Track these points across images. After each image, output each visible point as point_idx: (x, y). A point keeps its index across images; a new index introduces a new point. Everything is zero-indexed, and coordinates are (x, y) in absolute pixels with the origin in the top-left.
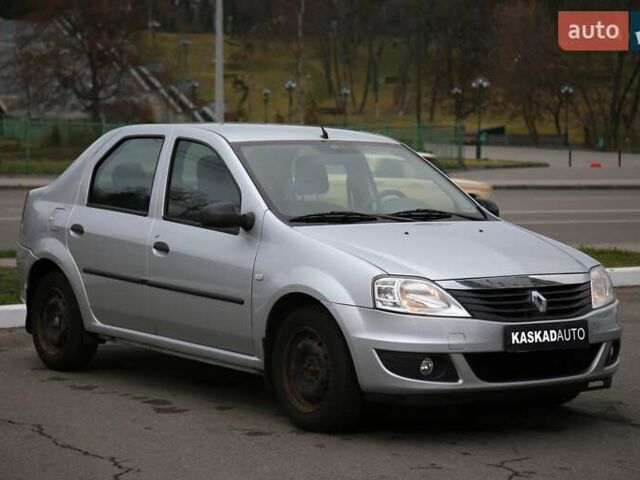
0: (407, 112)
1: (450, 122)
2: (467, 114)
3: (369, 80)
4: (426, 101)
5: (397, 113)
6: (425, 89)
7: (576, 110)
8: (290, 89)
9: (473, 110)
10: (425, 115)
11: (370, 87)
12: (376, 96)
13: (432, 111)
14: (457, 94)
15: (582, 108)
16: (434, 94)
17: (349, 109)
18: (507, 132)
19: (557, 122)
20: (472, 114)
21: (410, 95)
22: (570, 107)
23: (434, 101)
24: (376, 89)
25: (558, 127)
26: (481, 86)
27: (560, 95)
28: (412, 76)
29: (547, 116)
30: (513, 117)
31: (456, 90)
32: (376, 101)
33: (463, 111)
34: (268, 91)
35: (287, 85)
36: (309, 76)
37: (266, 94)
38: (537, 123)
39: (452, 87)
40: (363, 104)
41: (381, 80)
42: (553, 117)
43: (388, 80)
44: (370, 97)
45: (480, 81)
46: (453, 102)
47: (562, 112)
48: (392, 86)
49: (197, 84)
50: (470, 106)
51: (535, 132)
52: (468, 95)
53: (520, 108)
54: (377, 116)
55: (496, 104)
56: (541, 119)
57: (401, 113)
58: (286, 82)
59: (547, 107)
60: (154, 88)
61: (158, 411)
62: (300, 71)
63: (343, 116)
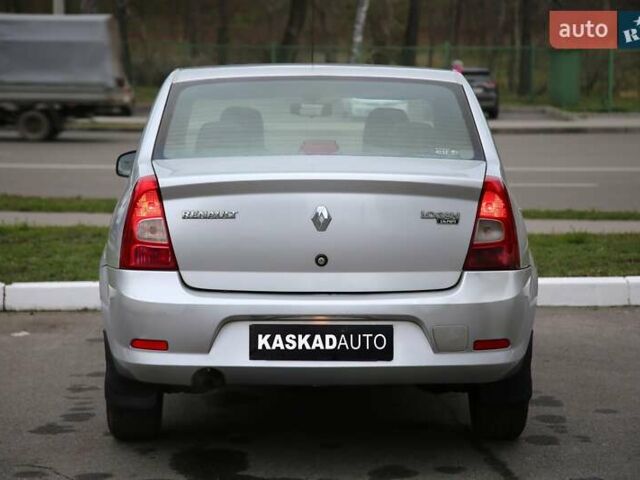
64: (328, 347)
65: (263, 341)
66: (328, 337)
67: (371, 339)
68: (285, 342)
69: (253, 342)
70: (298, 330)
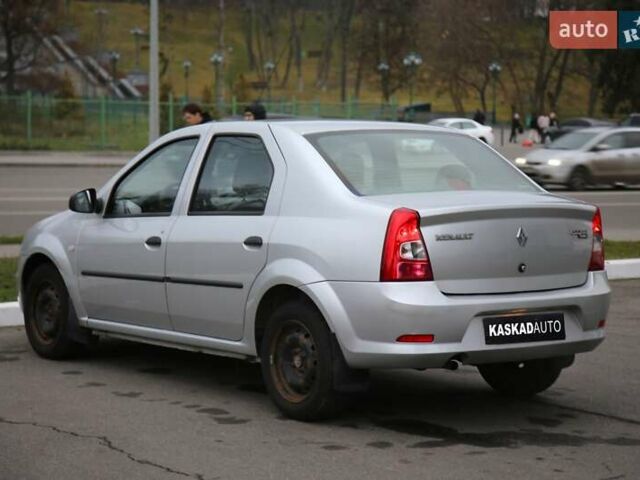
0: (331, 87)
1: (377, 99)
2: (393, 91)
3: (291, 54)
4: (351, 76)
5: (320, 87)
6: (351, 65)
7: (503, 88)
8: (216, 63)
9: (400, 87)
10: (350, 91)
11: (293, 61)
12: (299, 70)
13: (357, 86)
14: (383, 70)
15: (510, 86)
16: (360, 69)
17: (273, 83)
18: (433, 109)
19: (483, 99)
20: (398, 91)
21: (334, 71)
22: (498, 85)
23: (359, 77)
24: (298, 64)
25: (484, 104)
26: (413, 63)
27: (487, 73)
28: (336, 50)
29: (473, 93)
30: (439, 94)
31: (383, 66)
32: (299, 75)
33: (390, 87)
34: (189, 64)
35: (212, 59)
36: (231, 49)
37: (187, 67)
38: (463, 101)
39: (379, 63)
40: (286, 78)
41: (304, 54)
42: (479, 95)
43: (311, 54)
44: (294, 71)
45: (412, 58)
46: (380, 77)
47: (489, 90)
48: (315, 60)
49: (118, 56)
50: (397, 82)
51: (462, 108)
52: (395, 71)
53: (447, 84)
54: (301, 90)
55: (422, 80)
56: (467, 96)
57: (324, 89)
58: (211, 56)
59: (474, 85)
60: (68, 59)
61: (220, 421)
62: (223, 44)
63: (266, 91)
64: (529, 332)
65: (492, 330)
66: (528, 324)
67: (552, 324)
68: (505, 330)
69: (487, 331)
70: (512, 320)
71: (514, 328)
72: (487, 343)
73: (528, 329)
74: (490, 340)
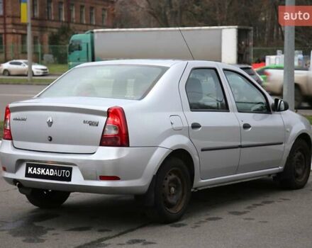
64: (51, 175)
65: (30, 170)
66: (51, 170)
68: (37, 171)
69: (27, 170)
71: (43, 171)
72: (26, 176)
73: (51, 172)
74: (27, 175)
